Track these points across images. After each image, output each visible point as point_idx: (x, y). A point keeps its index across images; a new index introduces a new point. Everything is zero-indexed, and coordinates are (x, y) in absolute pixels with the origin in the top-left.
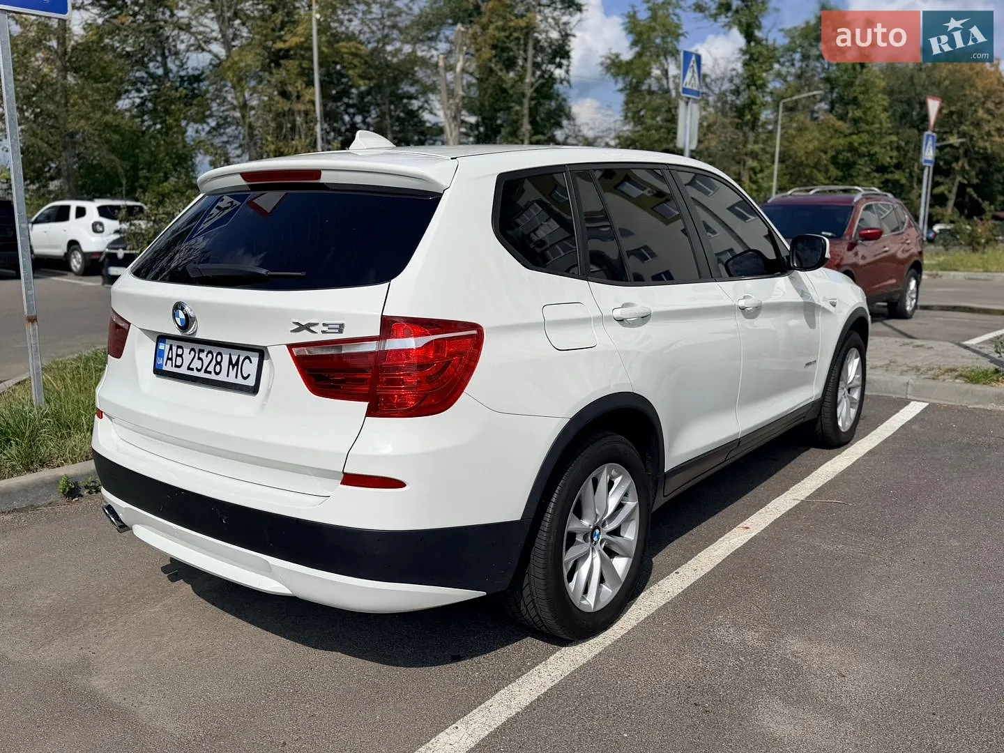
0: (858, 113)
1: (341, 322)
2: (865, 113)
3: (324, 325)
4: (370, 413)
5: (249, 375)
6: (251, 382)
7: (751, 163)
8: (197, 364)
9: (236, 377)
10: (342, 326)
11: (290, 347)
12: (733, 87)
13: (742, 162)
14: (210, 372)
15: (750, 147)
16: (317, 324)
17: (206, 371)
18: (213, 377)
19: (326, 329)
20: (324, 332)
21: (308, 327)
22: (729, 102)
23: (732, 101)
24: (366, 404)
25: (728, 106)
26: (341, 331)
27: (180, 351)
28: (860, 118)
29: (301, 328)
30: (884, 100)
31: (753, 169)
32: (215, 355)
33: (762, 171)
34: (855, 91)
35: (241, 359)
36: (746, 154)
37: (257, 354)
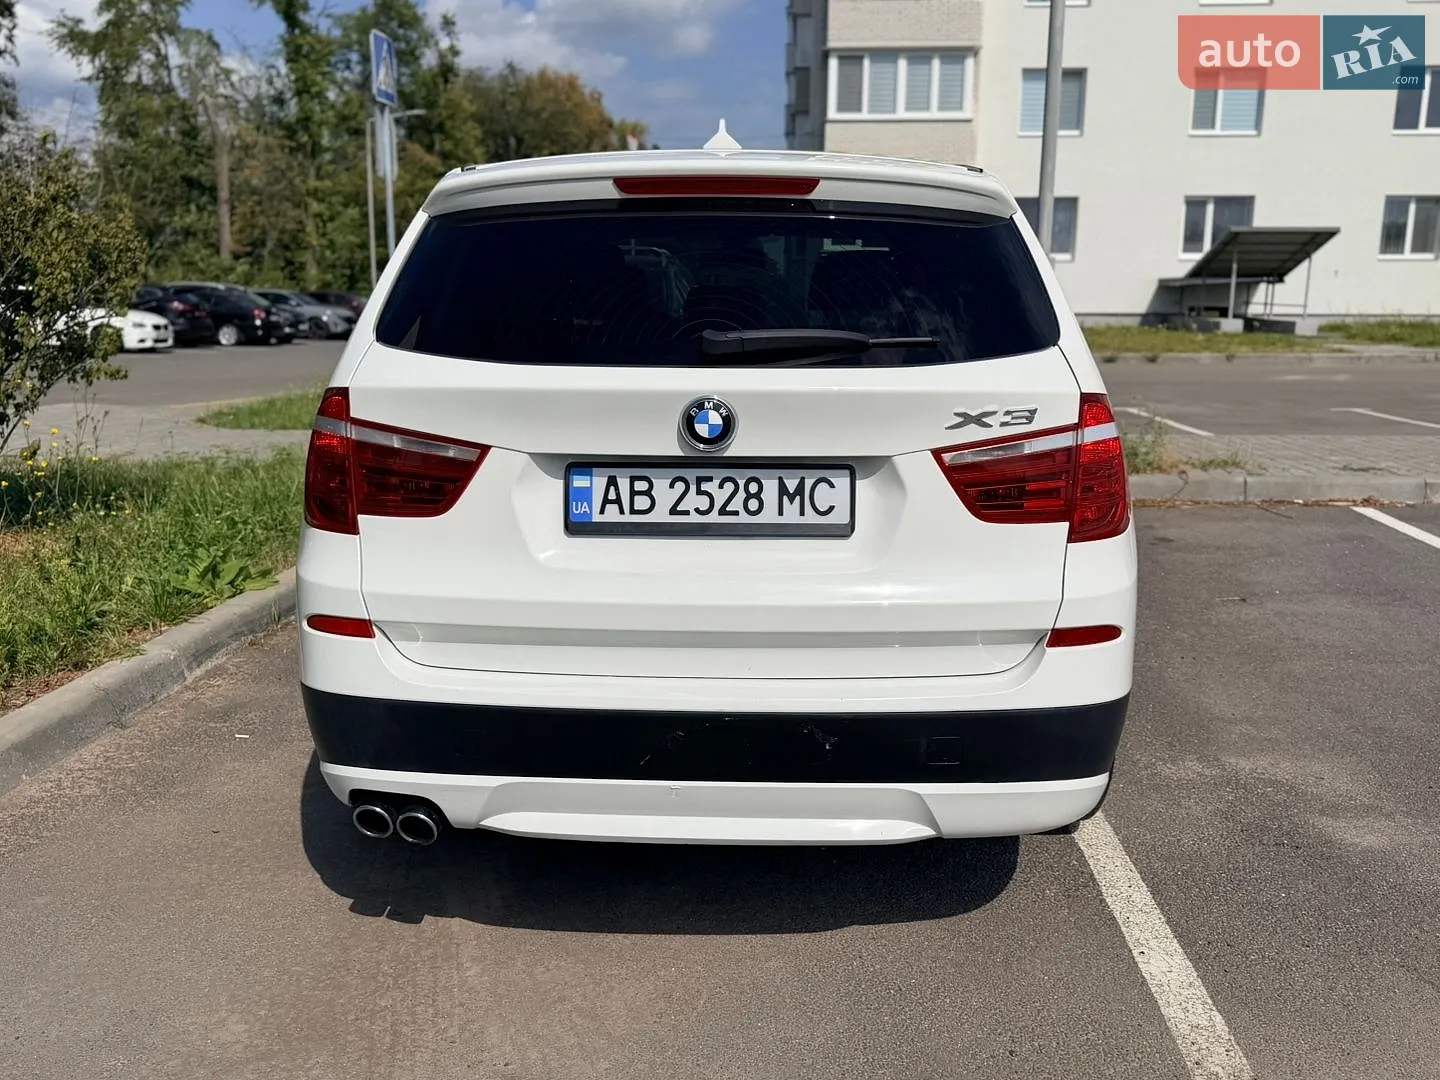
0: (448, 146)
1: (1032, 407)
2: (456, 145)
3: (1008, 413)
4: (1074, 536)
5: (832, 508)
6: (840, 517)
7: (315, 207)
8: (693, 501)
9: (802, 513)
10: (1033, 412)
11: (937, 453)
12: (272, 92)
13: (303, 206)
14: (736, 513)
15: (313, 183)
16: (994, 413)
17: (723, 512)
18: (744, 518)
19: (1008, 419)
20: (1003, 424)
21: (979, 420)
22: (269, 115)
23: (273, 113)
24: (1066, 525)
25: (267, 119)
26: (1030, 420)
27: (641, 486)
28: (451, 152)
29: (967, 419)
30: (475, 129)
31: (319, 215)
32: (741, 483)
33: (332, 219)
34: (440, 115)
35: (808, 484)
36: (308, 194)
37: (847, 472)
